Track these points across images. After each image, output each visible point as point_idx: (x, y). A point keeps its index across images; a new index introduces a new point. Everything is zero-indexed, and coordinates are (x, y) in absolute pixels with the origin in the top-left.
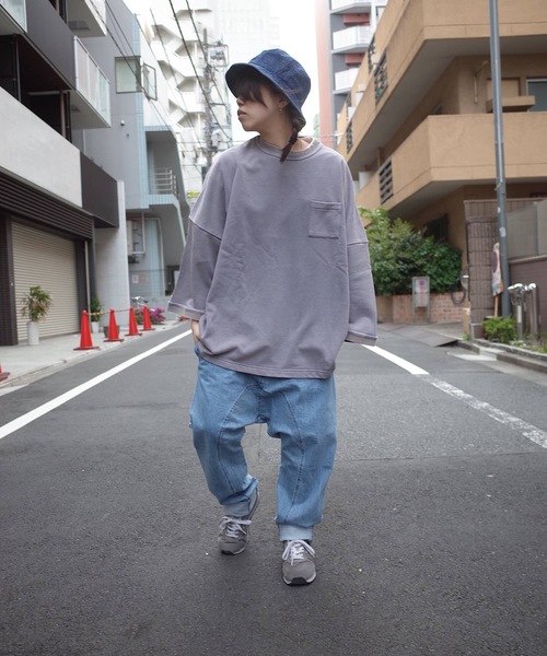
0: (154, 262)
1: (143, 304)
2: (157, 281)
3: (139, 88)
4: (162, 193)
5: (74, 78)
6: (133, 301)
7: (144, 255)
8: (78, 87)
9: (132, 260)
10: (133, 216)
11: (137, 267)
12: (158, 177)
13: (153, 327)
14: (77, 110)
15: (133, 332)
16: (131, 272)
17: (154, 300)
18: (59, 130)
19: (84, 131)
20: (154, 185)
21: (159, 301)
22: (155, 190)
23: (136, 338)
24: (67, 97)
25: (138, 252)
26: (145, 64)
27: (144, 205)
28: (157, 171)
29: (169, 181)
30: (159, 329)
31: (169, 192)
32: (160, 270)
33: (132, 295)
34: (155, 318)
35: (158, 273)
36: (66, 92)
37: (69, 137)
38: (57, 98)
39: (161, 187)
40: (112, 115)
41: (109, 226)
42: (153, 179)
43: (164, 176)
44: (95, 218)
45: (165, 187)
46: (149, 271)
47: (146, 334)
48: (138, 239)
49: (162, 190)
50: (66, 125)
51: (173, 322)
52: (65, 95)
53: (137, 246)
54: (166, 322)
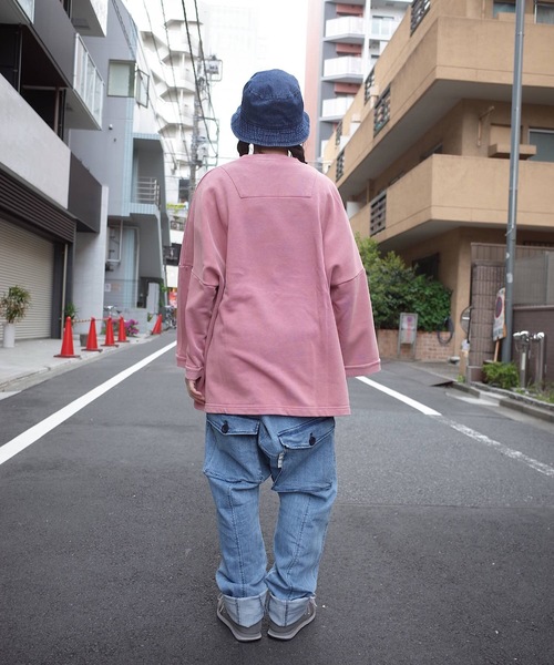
0: (129, 273)
1: (115, 314)
2: (129, 292)
3: (131, 96)
4: (142, 202)
5: (73, 76)
6: (106, 310)
7: (119, 264)
8: (75, 87)
9: (108, 268)
10: (114, 223)
11: (111, 275)
12: (141, 185)
13: (128, 338)
14: (70, 109)
15: (109, 343)
16: (106, 280)
17: (126, 311)
18: (51, 125)
19: (70, 131)
20: (136, 193)
21: (132, 313)
22: (136, 198)
23: (113, 349)
24: (63, 95)
25: (113, 260)
26: (139, 70)
27: (125, 212)
28: (140, 180)
29: (153, 191)
30: (133, 341)
31: (152, 203)
32: (134, 281)
33: (106, 303)
34: (128, 330)
35: (131, 284)
36: (62, 89)
37: (61, 135)
38: (52, 94)
39: (142, 196)
40: (103, 118)
41: (89, 231)
42: (136, 187)
43: (148, 186)
44: (78, 222)
45: (148, 196)
46: (123, 280)
47: (121, 345)
48: (114, 247)
49: (144, 199)
50: (59, 123)
51: (145, 335)
52: (61, 92)
53: (112, 254)
54: (138, 335)
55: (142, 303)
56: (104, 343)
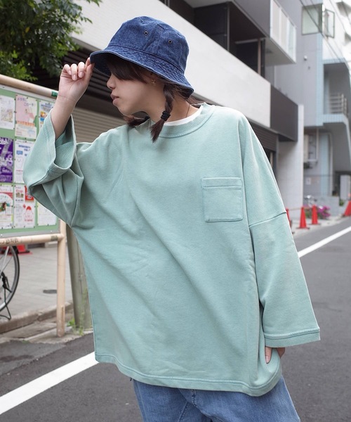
0: (324, 168)
1: (313, 202)
2: (326, 185)
3: (320, 31)
4: (334, 113)
5: (269, 28)
6: (305, 199)
7: (317, 163)
8: (272, 35)
9: (307, 166)
10: (310, 131)
11: (310, 172)
12: (332, 100)
13: (319, 221)
14: (270, 52)
15: (303, 225)
16: (305, 176)
17: (322, 199)
18: (255, 69)
19: (276, 67)
20: (328, 106)
21: (325, 200)
22: (328, 110)
23: (304, 231)
24: (263, 43)
25: (312, 160)
26: (326, 10)
27: (319, 122)
28: (331, 95)
29: (341, 103)
30: (324, 223)
31: (340, 112)
32: (329, 176)
33: (305, 193)
34: (321, 214)
35: (326, 178)
36: (262, 39)
37: (263, 75)
38: (255, 46)
39: (333, 108)
40: (297, 52)
41: (290, 140)
42: (328, 102)
43: (337, 99)
44: (279, 135)
45: (337, 108)
46: (320, 176)
47: (313, 228)
48: (312, 149)
49: (335, 111)
50: (262, 64)
51: (337, 218)
52: (262, 42)
53: (312, 155)
54: (330, 218)
55: (336, 192)
56: (298, 226)
